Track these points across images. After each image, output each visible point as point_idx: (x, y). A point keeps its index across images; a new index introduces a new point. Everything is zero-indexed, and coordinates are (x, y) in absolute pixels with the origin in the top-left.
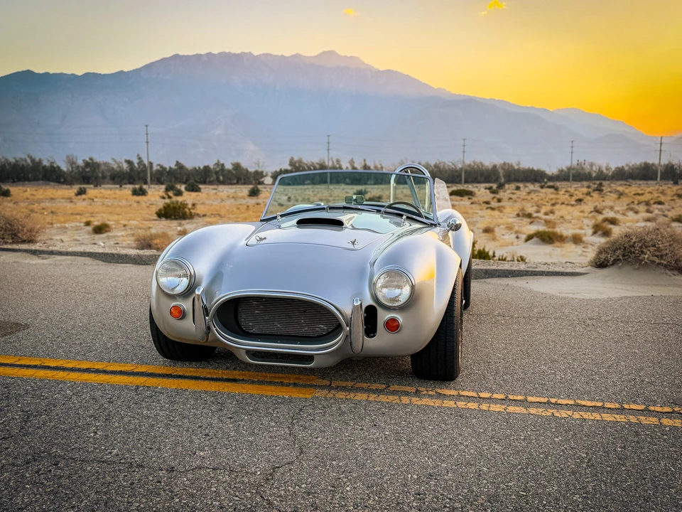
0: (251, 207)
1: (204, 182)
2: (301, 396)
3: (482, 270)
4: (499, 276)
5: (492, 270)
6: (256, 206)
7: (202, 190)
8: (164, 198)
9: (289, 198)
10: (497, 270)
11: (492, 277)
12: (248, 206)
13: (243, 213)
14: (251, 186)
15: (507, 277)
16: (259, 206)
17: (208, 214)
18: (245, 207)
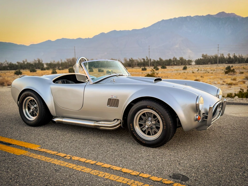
0: (181, 73)
1: (168, 65)
6: (183, 73)
7: (167, 68)
8: (151, 71)
9: (198, 70)
12: (180, 73)
13: (177, 76)
14: (184, 66)
16: (184, 73)
17: (163, 77)
18: (179, 74)
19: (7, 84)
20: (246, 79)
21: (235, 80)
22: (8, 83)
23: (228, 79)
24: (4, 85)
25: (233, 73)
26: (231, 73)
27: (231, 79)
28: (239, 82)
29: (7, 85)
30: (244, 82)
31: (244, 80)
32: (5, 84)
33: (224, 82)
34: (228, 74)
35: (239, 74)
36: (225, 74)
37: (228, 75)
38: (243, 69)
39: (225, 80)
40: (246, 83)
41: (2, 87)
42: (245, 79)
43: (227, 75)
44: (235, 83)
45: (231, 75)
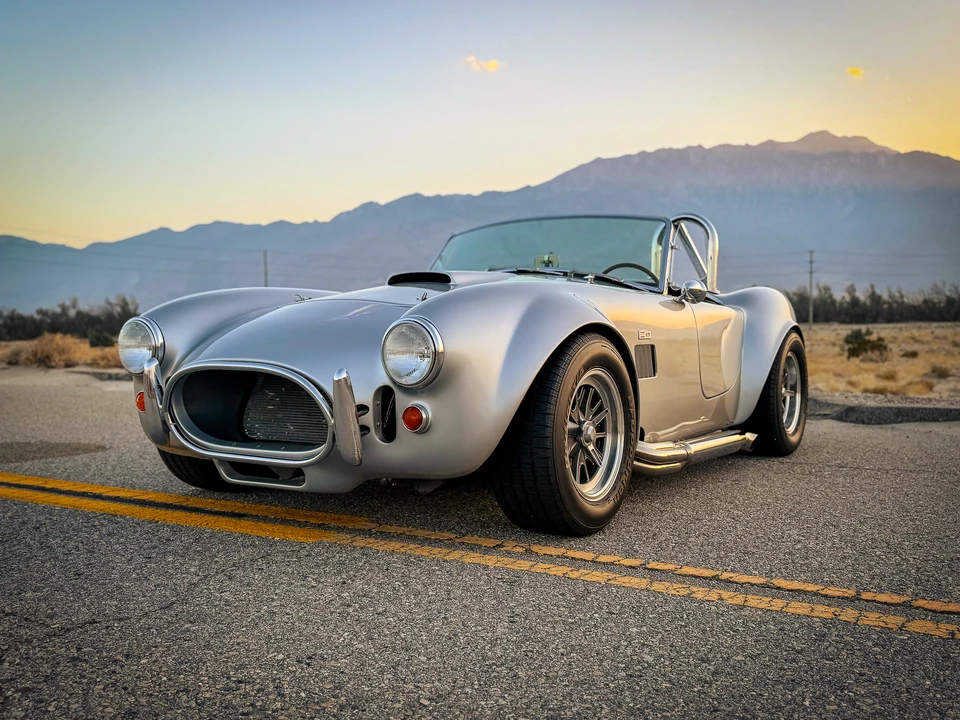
2: (302, 539)
3: (891, 408)
4: (921, 420)
5: (909, 409)
10: (918, 409)
11: (908, 421)
15: (936, 420)
19: (64, 360)
20: (933, 375)
21: (890, 377)
22: (64, 357)
23: (866, 375)
24: (53, 364)
25: (877, 353)
26: (869, 353)
27: (878, 376)
28: (910, 384)
29: (63, 363)
30: (930, 387)
31: (930, 380)
32: (57, 359)
33: (851, 384)
34: (861, 357)
35: (903, 359)
36: (849, 358)
37: (862, 361)
38: (912, 341)
39: (854, 378)
40: (935, 389)
41: (46, 371)
42: (930, 377)
43: (856, 361)
44: (895, 389)
45: (872, 360)
